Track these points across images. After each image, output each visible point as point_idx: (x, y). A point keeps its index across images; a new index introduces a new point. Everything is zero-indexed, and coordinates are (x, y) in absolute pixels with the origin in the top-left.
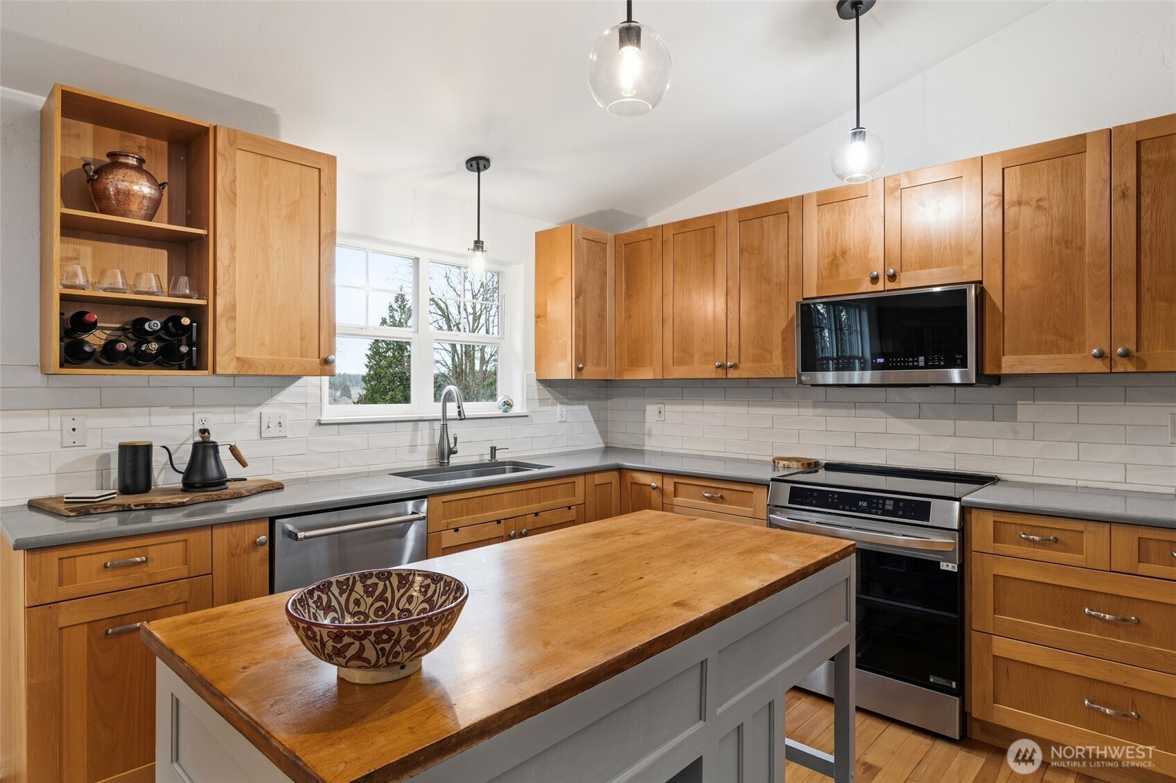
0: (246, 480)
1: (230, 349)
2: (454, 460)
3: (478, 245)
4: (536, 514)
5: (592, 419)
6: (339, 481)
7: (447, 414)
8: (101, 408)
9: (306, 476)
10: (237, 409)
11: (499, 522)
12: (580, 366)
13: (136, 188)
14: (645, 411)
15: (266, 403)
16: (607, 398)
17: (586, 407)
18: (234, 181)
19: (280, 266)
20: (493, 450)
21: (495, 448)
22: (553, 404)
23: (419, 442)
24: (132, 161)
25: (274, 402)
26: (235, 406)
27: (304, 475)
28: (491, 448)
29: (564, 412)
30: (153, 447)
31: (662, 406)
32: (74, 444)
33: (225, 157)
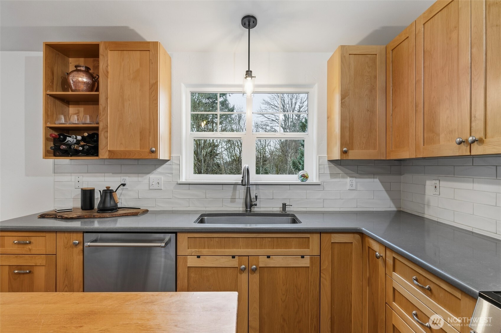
0: (140, 209)
1: (106, 146)
2: (255, 209)
3: (249, 73)
4: (269, 257)
5: (383, 189)
6: (189, 214)
7: (250, 181)
8: (88, 173)
9: (171, 210)
10: (139, 175)
11: (233, 257)
12: (345, 149)
13: (80, 79)
14: (425, 185)
15: (153, 172)
16: (400, 174)
17: (377, 180)
18: (107, 66)
19: (130, 104)
20: (284, 205)
21: (285, 204)
22: (343, 177)
23: (237, 197)
24: (83, 69)
25: (156, 172)
26: (138, 173)
27: (170, 209)
28: (283, 204)
29: (354, 184)
30: (95, 191)
31: (437, 182)
32: (79, 187)
33: (103, 56)
